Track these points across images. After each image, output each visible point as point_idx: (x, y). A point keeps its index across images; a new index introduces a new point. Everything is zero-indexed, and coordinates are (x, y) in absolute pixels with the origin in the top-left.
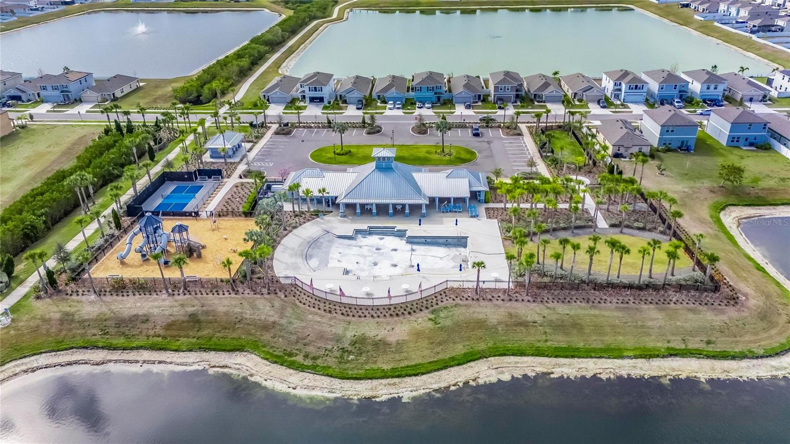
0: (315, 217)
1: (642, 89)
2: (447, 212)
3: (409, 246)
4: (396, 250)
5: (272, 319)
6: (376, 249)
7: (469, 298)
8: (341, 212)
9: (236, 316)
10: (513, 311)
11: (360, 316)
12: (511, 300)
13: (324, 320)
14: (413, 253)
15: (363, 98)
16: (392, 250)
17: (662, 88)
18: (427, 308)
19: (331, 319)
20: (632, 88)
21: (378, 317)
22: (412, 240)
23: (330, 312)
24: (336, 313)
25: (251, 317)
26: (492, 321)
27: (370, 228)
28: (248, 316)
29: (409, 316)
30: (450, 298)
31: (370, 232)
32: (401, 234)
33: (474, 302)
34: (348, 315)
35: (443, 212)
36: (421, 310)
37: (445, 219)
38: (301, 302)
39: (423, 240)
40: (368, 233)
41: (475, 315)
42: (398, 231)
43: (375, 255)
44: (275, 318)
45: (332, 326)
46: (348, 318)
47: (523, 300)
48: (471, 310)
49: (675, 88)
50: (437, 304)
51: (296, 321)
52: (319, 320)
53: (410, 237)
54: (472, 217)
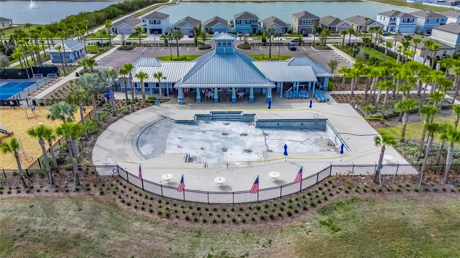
0: (150, 104)
1: (413, 22)
2: (292, 98)
3: (260, 131)
4: (246, 135)
5: (75, 231)
6: (223, 134)
7: (367, 190)
8: (180, 99)
9: (18, 227)
10: (438, 206)
11: (215, 222)
12: (427, 190)
13: (158, 230)
14: (267, 137)
15: (194, 29)
16: (241, 135)
17: (428, 22)
18: (313, 205)
19: (169, 228)
20: (405, 22)
21: (244, 221)
22: (262, 124)
23: (168, 216)
24: (177, 217)
25: (42, 227)
26: (415, 222)
27: (213, 113)
28: (37, 227)
29: (289, 219)
30: (340, 189)
31: (213, 118)
32: (248, 119)
33: (378, 195)
34: (196, 220)
35: (289, 98)
36: (305, 209)
37: (292, 104)
38: (123, 202)
39: (275, 124)
40: (211, 118)
41: (387, 214)
42: (245, 115)
43: (222, 140)
44: (81, 228)
45: (171, 240)
46: (197, 226)
47: (444, 190)
48: (378, 207)
49: (437, 22)
50: (326, 199)
51: (113, 232)
52: (151, 229)
53: (259, 121)
54: (321, 102)
